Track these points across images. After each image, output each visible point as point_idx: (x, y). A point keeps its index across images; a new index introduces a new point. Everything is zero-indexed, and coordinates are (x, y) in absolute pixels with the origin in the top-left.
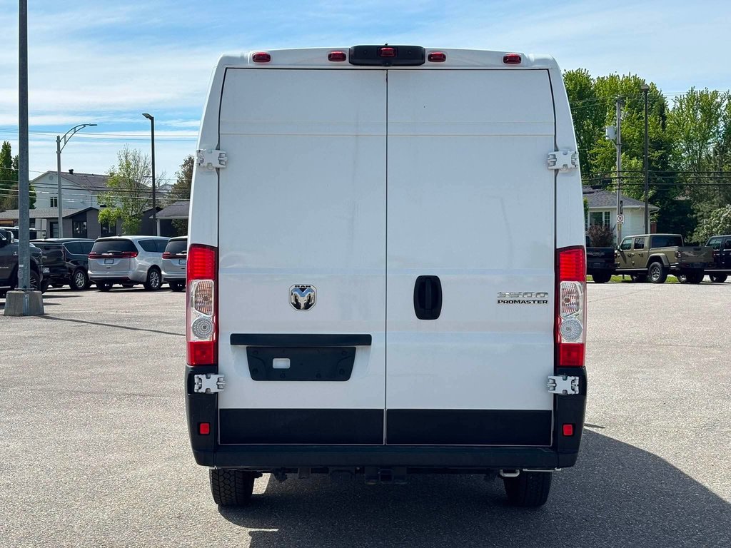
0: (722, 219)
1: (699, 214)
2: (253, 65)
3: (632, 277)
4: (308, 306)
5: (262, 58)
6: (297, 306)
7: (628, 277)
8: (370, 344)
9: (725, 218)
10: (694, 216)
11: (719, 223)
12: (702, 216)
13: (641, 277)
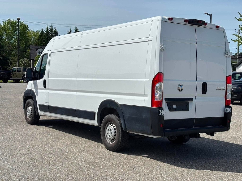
0: (23, 62)
1: (12, 60)
2: (168, 21)
3: (14, 81)
4: (182, 90)
5: (170, 19)
6: (179, 90)
7: (12, 81)
8: (193, 101)
9: (24, 62)
10: (10, 61)
11: (22, 64)
12: (13, 61)
13: (17, 81)
